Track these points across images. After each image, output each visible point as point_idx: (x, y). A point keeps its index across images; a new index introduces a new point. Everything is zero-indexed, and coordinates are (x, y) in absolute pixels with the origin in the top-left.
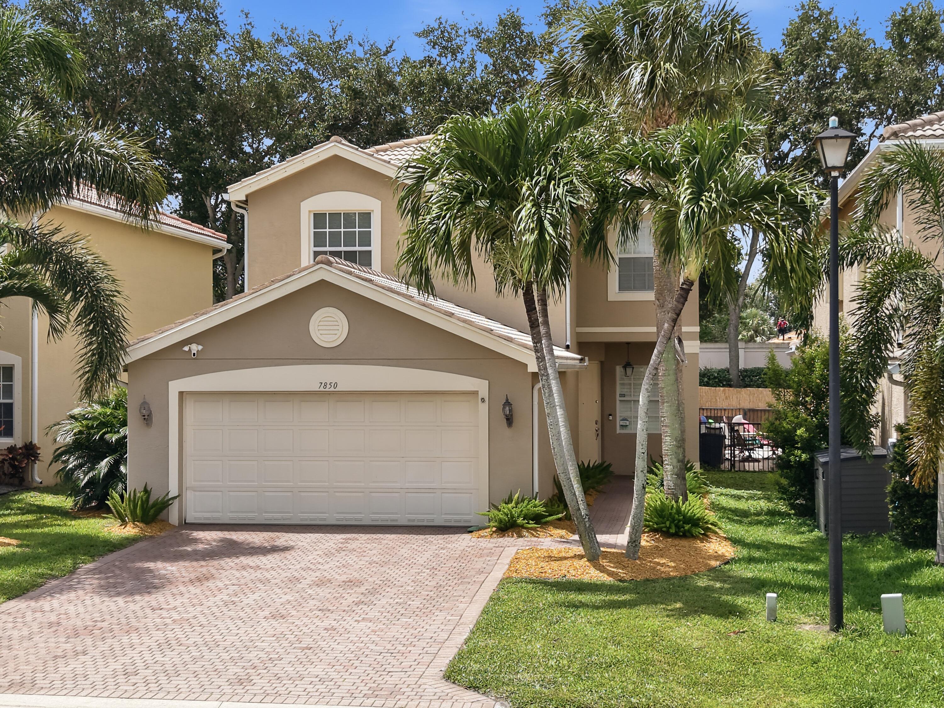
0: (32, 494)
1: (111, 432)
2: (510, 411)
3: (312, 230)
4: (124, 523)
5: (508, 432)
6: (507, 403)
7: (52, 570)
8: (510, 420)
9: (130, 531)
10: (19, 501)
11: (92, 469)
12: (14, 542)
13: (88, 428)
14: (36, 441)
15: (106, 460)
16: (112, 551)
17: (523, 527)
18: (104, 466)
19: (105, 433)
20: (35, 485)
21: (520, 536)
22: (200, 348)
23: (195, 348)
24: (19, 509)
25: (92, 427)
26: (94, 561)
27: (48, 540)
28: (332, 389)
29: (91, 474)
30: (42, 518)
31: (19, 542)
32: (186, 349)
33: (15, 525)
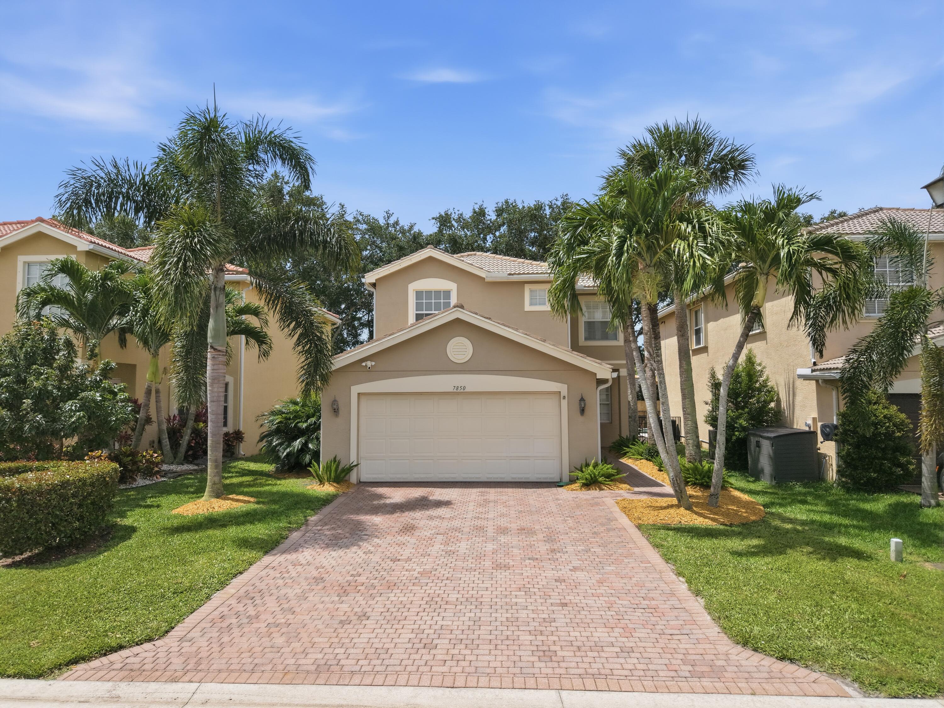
0: (240, 462)
1: (301, 422)
2: (585, 405)
3: (415, 301)
4: (321, 482)
5: (581, 419)
6: (582, 399)
7: (290, 523)
8: (582, 411)
9: (328, 489)
10: (235, 467)
11: (289, 446)
12: (252, 499)
13: (286, 419)
14: (241, 429)
15: (298, 441)
16: (325, 505)
17: (601, 483)
18: (297, 444)
19: (299, 422)
20: (240, 456)
21: (601, 489)
22: (373, 363)
23: (369, 364)
24: (237, 472)
25: (290, 419)
26: (317, 514)
27: (276, 497)
28: (462, 391)
29: (288, 450)
30: (256, 479)
31: (256, 500)
32: (364, 364)
33: (241, 484)
